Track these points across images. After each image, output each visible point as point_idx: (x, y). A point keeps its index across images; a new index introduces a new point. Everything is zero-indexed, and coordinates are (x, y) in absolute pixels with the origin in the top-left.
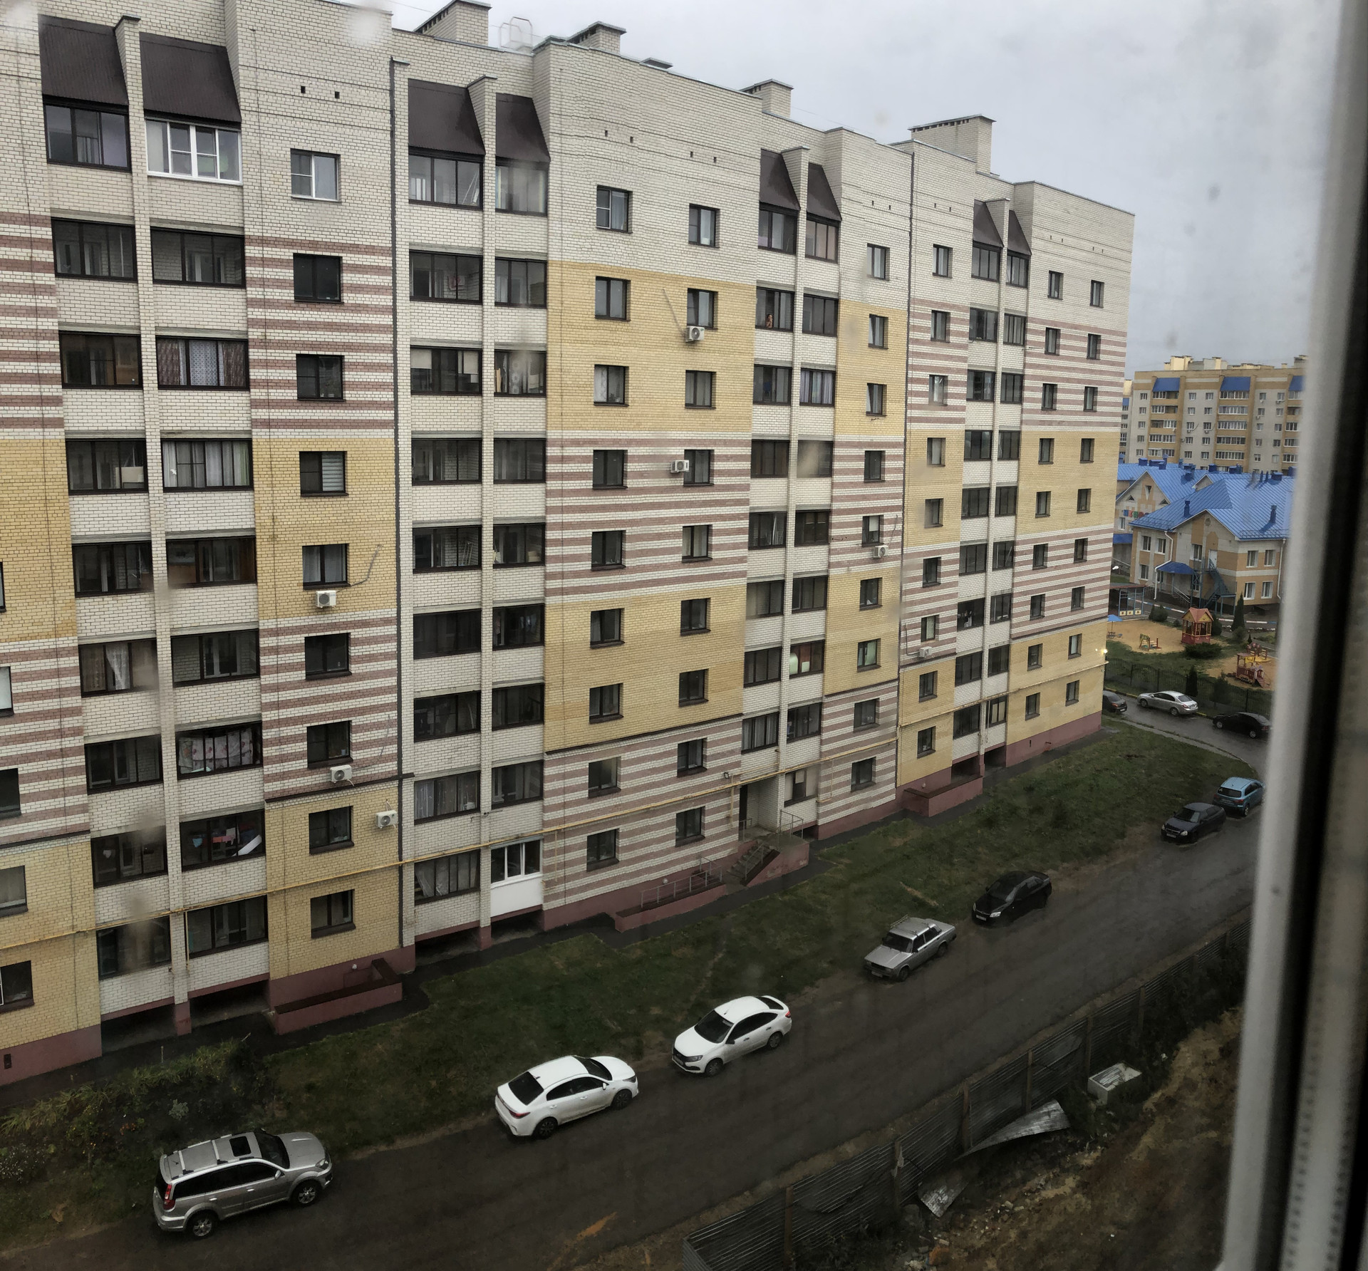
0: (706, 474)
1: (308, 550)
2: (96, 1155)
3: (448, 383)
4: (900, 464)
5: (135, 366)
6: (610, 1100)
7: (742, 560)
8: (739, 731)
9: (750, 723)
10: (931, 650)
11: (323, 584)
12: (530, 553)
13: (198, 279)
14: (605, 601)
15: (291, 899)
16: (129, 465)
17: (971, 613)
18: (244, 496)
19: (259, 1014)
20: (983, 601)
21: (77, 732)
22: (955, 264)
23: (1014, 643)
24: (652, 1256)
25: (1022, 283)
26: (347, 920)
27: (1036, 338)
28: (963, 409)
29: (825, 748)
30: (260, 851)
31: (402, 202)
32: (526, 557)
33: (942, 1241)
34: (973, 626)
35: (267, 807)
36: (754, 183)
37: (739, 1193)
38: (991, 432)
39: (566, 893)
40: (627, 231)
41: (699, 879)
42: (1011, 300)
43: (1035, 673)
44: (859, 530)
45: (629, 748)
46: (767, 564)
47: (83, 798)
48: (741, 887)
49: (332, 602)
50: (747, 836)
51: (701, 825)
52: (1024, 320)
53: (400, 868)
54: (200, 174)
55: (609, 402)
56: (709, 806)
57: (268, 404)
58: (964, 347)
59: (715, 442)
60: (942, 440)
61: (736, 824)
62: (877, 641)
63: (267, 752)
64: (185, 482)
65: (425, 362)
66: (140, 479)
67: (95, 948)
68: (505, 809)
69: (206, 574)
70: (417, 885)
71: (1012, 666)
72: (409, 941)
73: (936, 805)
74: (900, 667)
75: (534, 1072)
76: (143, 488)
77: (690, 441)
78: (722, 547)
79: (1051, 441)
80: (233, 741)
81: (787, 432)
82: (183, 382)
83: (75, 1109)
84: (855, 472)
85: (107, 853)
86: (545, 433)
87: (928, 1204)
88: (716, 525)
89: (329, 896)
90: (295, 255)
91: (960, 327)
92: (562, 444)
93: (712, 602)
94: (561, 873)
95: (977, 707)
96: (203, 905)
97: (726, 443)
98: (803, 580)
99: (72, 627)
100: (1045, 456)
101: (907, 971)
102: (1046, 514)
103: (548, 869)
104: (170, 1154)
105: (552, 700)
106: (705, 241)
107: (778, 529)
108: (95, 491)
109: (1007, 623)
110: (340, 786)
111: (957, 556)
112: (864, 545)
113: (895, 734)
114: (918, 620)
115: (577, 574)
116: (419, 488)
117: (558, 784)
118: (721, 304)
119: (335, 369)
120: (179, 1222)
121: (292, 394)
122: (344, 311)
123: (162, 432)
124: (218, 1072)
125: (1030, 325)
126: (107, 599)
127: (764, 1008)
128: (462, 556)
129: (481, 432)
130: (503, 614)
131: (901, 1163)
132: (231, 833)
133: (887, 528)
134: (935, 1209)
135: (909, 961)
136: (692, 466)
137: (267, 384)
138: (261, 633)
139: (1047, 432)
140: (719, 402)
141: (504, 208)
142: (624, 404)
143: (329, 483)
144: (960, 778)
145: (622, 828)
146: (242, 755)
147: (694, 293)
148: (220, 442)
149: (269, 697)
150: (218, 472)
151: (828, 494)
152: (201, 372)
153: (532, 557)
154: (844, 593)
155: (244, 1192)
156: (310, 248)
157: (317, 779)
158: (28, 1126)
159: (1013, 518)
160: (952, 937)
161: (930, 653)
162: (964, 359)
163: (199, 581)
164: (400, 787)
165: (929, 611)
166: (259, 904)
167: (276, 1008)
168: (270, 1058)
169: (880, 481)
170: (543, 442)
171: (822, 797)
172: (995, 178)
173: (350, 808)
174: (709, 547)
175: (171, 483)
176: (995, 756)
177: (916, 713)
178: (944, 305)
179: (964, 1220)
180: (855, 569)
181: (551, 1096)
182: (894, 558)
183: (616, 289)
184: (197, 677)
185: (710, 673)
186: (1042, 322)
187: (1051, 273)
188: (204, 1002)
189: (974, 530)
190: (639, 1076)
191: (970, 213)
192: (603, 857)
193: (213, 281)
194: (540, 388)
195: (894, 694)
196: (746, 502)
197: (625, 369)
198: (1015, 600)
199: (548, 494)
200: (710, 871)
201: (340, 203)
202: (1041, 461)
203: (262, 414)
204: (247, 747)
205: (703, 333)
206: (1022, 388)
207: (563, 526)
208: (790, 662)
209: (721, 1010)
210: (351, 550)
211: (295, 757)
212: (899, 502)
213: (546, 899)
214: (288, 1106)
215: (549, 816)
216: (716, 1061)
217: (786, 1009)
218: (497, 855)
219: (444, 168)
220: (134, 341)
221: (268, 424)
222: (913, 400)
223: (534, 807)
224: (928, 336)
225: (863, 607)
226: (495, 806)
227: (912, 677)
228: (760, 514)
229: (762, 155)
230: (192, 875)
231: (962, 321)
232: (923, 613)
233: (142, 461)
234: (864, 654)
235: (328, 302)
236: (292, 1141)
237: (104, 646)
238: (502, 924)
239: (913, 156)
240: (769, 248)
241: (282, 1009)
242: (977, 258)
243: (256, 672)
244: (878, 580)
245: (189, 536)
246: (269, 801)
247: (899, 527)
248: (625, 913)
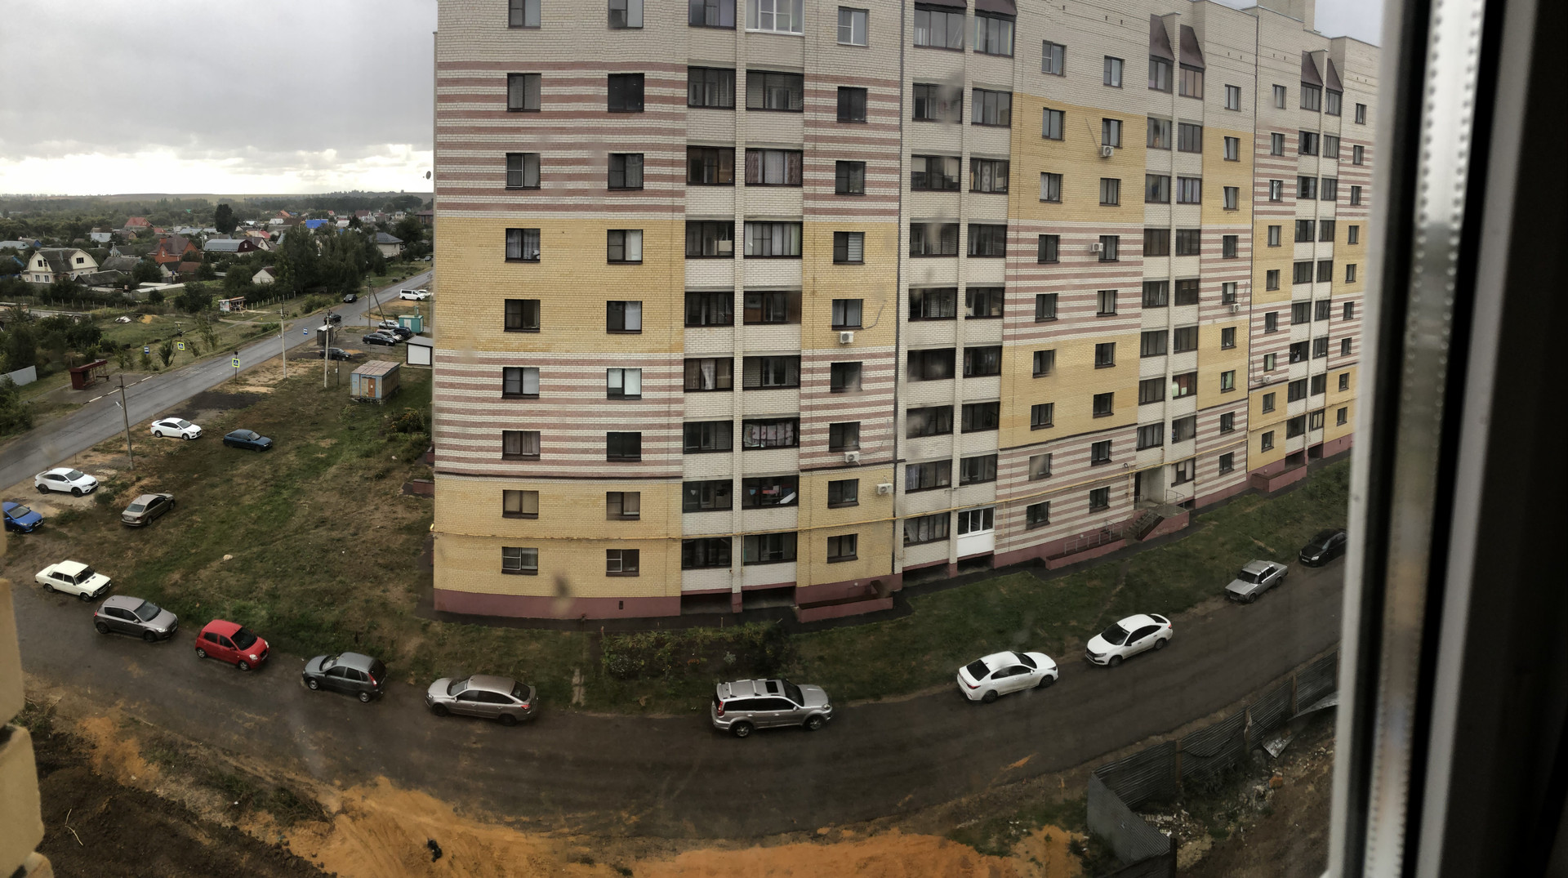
0: (1113, 253)
1: (836, 303)
2: (671, 673)
3: (937, 183)
4: (1249, 245)
5: (731, 170)
6: (1038, 682)
7: (1138, 315)
8: (1135, 435)
9: (1143, 430)
10: (1272, 378)
11: (845, 327)
12: (993, 309)
13: (774, 106)
14: (1043, 344)
15: (814, 536)
16: (724, 239)
17: (1299, 351)
18: (795, 263)
19: (789, 608)
20: (1308, 342)
21: (680, 414)
22: (1288, 99)
23: (1329, 372)
24: (1065, 782)
25: (1336, 113)
26: (853, 553)
27: (1347, 152)
28: (1294, 204)
29: (1199, 446)
30: (794, 503)
31: (908, 47)
32: (990, 312)
33: (1278, 773)
34: (1301, 360)
35: (801, 474)
36: (1145, 40)
37: (1132, 743)
38: (1314, 221)
39: (1010, 544)
40: (1062, 75)
41: (1106, 536)
42: (1329, 124)
43: (1344, 393)
44: (1220, 293)
45: (1058, 447)
46: (1155, 319)
47: (680, 456)
48: (1135, 541)
49: (851, 340)
50: (1141, 507)
51: (1107, 499)
52: (1338, 139)
53: (894, 522)
54: (778, 29)
55: (1049, 200)
56: (1113, 486)
57: (815, 197)
58: (1295, 159)
59: (1120, 230)
60: (1279, 227)
61: (1132, 498)
62: (1233, 372)
63: (802, 438)
64: (758, 253)
65: (921, 167)
66: (730, 249)
67: (680, 549)
68: (970, 486)
69: (768, 316)
70: (905, 534)
71: (1328, 388)
72: (898, 570)
73: (1275, 485)
74: (1249, 390)
75: (985, 660)
76: (731, 255)
77: (1103, 230)
78: (1124, 306)
79: (1356, 228)
80: (780, 428)
81: (1167, 223)
82: (760, 181)
83: (660, 643)
84: (1217, 251)
85: (693, 492)
86: (1007, 221)
87: (1268, 749)
88: (1120, 291)
89: (841, 537)
90: (839, 88)
91: (1293, 144)
92: (1018, 229)
93: (1117, 345)
94: (1007, 531)
95: (1304, 417)
96: (755, 533)
97: (1127, 231)
98: (1181, 329)
99: (681, 346)
100: (1353, 238)
101: (1255, 596)
102: (1353, 281)
103: (999, 527)
104: (723, 683)
105: (1005, 413)
106: (1115, 83)
107: (1162, 294)
108: (701, 256)
109: (1325, 358)
110: (851, 465)
111: (1289, 310)
112: (1224, 303)
113: (1245, 436)
114: (1262, 357)
115: (1025, 325)
116: (914, 260)
117: (1007, 471)
118: (1125, 129)
119: (859, 172)
120: (726, 725)
121: (832, 190)
122: (867, 129)
123: (745, 216)
124: (758, 639)
125: (1342, 144)
126: (704, 329)
127: (1152, 622)
128: (944, 310)
129: (959, 219)
130: (971, 354)
131: (1250, 723)
132: (776, 489)
133: (1240, 291)
134: (1273, 753)
135: (1255, 589)
136: (1105, 248)
137: (815, 182)
138: (802, 359)
139: (1354, 221)
140: (1122, 201)
141: (981, 50)
142: (1059, 201)
143: (853, 255)
144: (1292, 466)
145: (1053, 501)
146: (785, 438)
147: (1107, 121)
148: (782, 224)
149: (805, 402)
150: (780, 246)
151: (1197, 269)
152: (773, 174)
153: (995, 312)
154: (1210, 337)
155: (773, 715)
156: (848, 83)
157: (835, 459)
158: (630, 646)
159: (1329, 283)
160: (1286, 573)
161: (1270, 380)
162: (1295, 169)
163: (764, 320)
164: (895, 468)
165: (1270, 350)
166: (793, 536)
167: (800, 605)
168: (794, 636)
169: (1235, 257)
170: (1005, 228)
171: (1197, 480)
172: (1317, 34)
173: (857, 480)
174: (1115, 306)
175: (749, 252)
176: (1316, 450)
177: (1261, 421)
178: (1281, 129)
179: (1293, 760)
180: (1218, 321)
181: (994, 676)
182: (1244, 313)
183: (1056, 117)
184: (758, 385)
185: (1115, 395)
186: (1351, 141)
187: (1357, 105)
188: (749, 594)
189: (1301, 292)
190: (1058, 667)
191: (1299, 61)
192: (1039, 520)
193: (784, 108)
194: (1004, 188)
195: (1246, 408)
196: (1140, 274)
197: (1060, 176)
198: (1330, 342)
199: (1007, 266)
200: (1113, 530)
201: (867, 47)
202: (1350, 243)
203: (810, 204)
204: (789, 434)
205: (1113, 151)
206: (1336, 190)
207: (1017, 290)
208: (1172, 388)
209: (1121, 623)
210: (865, 303)
211: (822, 443)
212: (1248, 273)
213: (997, 547)
214: (805, 669)
215: (1000, 492)
216: (1117, 657)
217: (1169, 623)
218: (963, 517)
219: (938, 17)
220: (731, 153)
221: (814, 211)
222: (1258, 199)
223: (990, 485)
224: (1269, 152)
225: (1224, 348)
226: (962, 484)
227: (1258, 397)
228: (1150, 283)
229: (1152, 19)
230: (749, 512)
231: (1293, 141)
232: (1265, 351)
233: (732, 237)
234: (1225, 381)
235: (856, 122)
236: (807, 690)
237: (700, 361)
238: (964, 563)
239: (1258, 18)
240: (1156, 89)
241: (803, 606)
242: (1304, 95)
243: (797, 385)
244: (1233, 329)
245: (758, 290)
246: (802, 471)
247: (1248, 290)
248: (1052, 558)
